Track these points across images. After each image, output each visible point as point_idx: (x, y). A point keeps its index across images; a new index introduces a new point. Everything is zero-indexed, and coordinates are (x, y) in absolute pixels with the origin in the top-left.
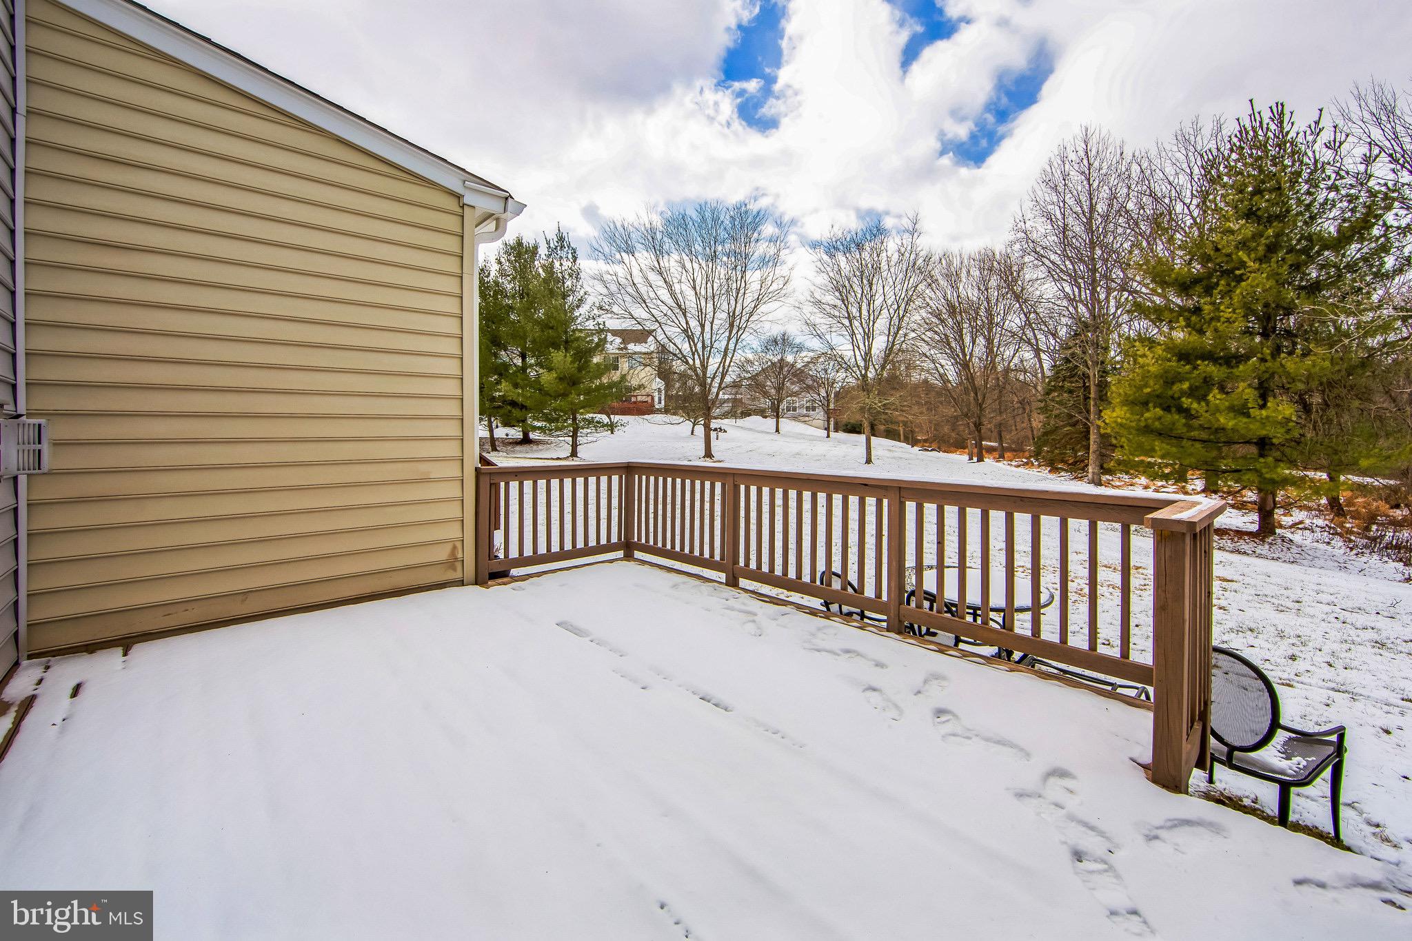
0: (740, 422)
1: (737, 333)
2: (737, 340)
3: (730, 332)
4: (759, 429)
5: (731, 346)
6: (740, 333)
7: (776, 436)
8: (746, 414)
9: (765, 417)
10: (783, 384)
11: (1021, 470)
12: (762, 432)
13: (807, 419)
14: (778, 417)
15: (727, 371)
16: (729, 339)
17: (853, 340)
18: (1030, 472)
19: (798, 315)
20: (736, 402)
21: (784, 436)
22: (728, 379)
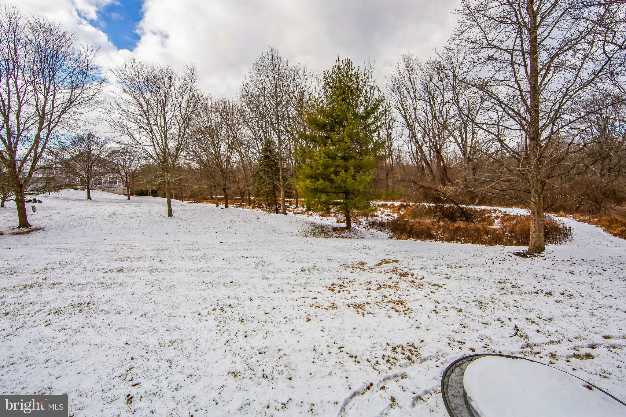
0: (55, 194)
1: (49, 125)
2: (49, 132)
3: (41, 124)
4: (73, 198)
5: (43, 135)
6: (52, 126)
7: (89, 202)
8: (59, 188)
9: (77, 189)
10: (91, 167)
11: (239, 209)
12: (76, 200)
13: (112, 189)
14: (89, 189)
15: (40, 156)
16: (40, 129)
17: (153, 138)
18: (244, 210)
19: (109, 118)
20: (49, 180)
21: (95, 201)
22: (41, 163)
